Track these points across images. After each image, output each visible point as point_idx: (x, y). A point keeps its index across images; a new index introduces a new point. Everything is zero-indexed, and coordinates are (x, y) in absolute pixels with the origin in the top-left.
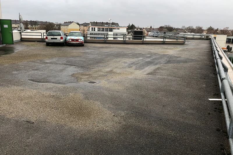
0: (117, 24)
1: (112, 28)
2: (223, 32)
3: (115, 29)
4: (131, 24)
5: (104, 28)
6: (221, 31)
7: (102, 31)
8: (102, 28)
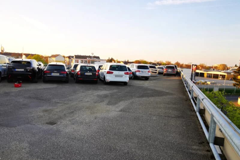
0: (98, 58)
1: (93, 61)
2: (188, 67)
3: (96, 61)
4: (110, 58)
5: (86, 61)
6: (186, 65)
7: (85, 63)
8: (85, 61)
